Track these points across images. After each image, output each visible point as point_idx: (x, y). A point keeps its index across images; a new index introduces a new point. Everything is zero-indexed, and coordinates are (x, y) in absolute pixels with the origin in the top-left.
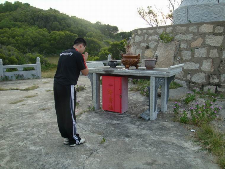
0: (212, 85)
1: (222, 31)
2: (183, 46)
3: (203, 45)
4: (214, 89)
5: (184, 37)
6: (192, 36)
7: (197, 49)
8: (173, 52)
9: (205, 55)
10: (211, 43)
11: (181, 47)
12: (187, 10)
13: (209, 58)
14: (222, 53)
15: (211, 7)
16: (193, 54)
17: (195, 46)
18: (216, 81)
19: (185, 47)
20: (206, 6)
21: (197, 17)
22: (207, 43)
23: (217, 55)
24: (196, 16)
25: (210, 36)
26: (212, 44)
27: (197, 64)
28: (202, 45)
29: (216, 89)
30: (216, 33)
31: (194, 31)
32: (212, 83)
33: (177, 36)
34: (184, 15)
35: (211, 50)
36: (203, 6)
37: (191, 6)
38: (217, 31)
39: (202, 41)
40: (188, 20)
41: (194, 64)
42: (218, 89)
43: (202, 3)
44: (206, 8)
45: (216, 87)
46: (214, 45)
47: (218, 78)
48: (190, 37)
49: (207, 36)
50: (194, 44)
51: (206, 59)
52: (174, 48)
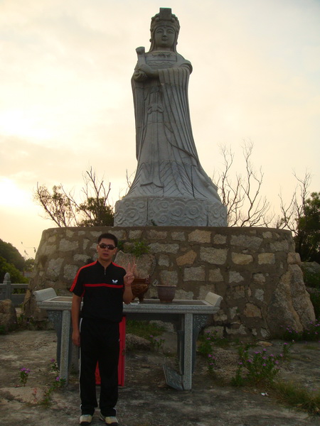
0: (218, 325)
1: (224, 242)
2: (163, 262)
3: (197, 262)
4: (222, 332)
5: (162, 248)
6: (178, 248)
7: (187, 269)
8: (146, 272)
9: (202, 279)
10: (210, 259)
11: (160, 263)
12: (146, 204)
13: (210, 283)
14: (228, 274)
15: (186, 203)
16: (181, 275)
17: (185, 263)
18: (224, 318)
19: (167, 265)
20: (178, 200)
21: (165, 216)
22: (203, 259)
23: (221, 278)
24: (163, 214)
25: (207, 249)
26: (211, 262)
27: (190, 292)
28: (195, 262)
29: (225, 331)
30: (216, 245)
31: (180, 239)
32: (217, 322)
33: (152, 246)
34: (142, 210)
35: (211, 271)
36: (173, 199)
37: (154, 197)
38: (217, 242)
39: (196, 255)
40: (150, 219)
41: (185, 292)
42: (227, 330)
43: (170, 196)
44: (178, 204)
45: (225, 328)
46: (215, 262)
47: (225, 314)
48: (174, 248)
49: (202, 248)
50: (182, 260)
51: (205, 285)
52: (148, 266)
